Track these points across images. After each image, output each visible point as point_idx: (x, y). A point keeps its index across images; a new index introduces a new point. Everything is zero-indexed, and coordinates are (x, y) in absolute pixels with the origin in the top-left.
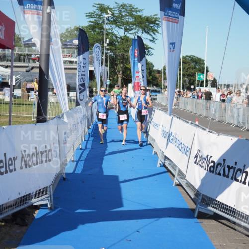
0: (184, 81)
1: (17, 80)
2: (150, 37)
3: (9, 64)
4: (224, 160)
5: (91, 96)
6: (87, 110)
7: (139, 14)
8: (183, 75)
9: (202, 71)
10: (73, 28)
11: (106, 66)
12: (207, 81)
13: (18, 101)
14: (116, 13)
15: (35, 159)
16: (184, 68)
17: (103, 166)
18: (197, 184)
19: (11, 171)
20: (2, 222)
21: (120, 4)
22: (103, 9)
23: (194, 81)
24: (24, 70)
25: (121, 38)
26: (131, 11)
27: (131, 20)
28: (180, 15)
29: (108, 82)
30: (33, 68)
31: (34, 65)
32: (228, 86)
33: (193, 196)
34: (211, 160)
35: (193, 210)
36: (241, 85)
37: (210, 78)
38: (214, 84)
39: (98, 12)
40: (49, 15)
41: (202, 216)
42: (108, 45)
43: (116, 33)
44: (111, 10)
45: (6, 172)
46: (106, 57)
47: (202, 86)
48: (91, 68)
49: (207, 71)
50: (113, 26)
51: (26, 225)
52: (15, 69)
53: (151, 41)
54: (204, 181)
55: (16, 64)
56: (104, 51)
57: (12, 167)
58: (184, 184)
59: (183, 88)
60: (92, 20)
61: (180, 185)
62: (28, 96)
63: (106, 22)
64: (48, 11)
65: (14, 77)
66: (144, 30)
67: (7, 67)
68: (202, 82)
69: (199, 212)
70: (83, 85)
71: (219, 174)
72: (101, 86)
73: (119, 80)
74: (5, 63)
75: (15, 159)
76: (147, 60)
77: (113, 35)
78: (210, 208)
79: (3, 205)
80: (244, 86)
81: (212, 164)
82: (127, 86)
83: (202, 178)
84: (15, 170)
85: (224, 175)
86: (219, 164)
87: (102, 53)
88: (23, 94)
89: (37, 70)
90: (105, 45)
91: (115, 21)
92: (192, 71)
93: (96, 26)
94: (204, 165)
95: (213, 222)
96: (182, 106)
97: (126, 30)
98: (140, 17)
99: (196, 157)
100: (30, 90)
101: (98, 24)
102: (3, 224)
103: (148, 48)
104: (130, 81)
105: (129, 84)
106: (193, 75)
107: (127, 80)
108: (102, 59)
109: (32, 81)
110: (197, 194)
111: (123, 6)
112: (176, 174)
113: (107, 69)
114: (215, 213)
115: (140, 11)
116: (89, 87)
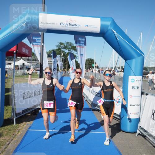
0: (88, 67)
1: (33, 67)
2: (76, 53)
3: (30, 62)
4: (100, 92)
5: (58, 72)
6: (56, 77)
7: (73, 45)
8: (88, 65)
9: (93, 63)
10: (51, 50)
11: (62, 62)
12: (95, 67)
13: (33, 74)
14: (65, 45)
15: (39, 93)
16: (88, 63)
17: (62, 95)
18: (92, 100)
19: (31, 97)
20: (28, 114)
21: (67, 42)
22: (61, 44)
23: (91, 67)
24: (36, 64)
25: (67, 53)
26: (70, 44)
27: (70, 47)
28: (85, 45)
29: (63, 67)
30: (38, 63)
31: (39, 62)
32: (102, 68)
33: (91, 104)
34: (96, 92)
35: (91, 108)
36: (106, 68)
37: (96, 66)
38: (98, 67)
39: (60, 45)
40: (43, 46)
41: (94, 110)
42: (63, 55)
43: (65, 51)
44: (64, 44)
45: (29, 97)
46: (62, 59)
47: (94, 68)
48: (57, 63)
49: (95, 63)
50: (65, 49)
51: (36, 115)
52: (32, 64)
53: (77, 54)
54: (94, 99)
55: (32, 62)
56: (62, 57)
57: (31, 96)
58: (88, 100)
59: (88, 69)
60: (58, 47)
61: (87, 100)
62: (37, 72)
63: (62, 48)
64: (43, 45)
65: (32, 66)
66: (75, 50)
67: (30, 63)
68: (94, 67)
69: (93, 109)
70: (55, 68)
71: (99, 96)
72: (61, 69)
73: (67, 66)
74: (29, 62)
75: (32, 93)
76: (76, 60)
77: (64, 52)
78: (96, 107)
79: (28, 108)
80: (107, 68)
81: (97, 93)
82: (69, 68)
83: (94, 97)
84: (32, 96)
85: (101, 97)
86: (99, 93)
87: (61, 58)
88: (35, 72)
89: (39, 64)
90: (62, 55)
91: (65, 48)
92: (91, 63)
93: (59, 49)
94: (94, 94)
95: (97, 112)
96: (87, 75)
97: (69, 50)
98: (73, 46)
99: (92, 91)
100: (37, 70)
101: (59, 48)
102: (29, 114)
103: (76, 56)
104: (70, 67)
105: (70, 68)
106: (91, 65)
107: (69, 67)
108: (61, 60)
109: (38, 68)
110: (92, 103)
111: (68, 43)
112: (85, 97)
113: (63, 63)
114: (98, 109)
115: (73, 44)
116: (57, 69)
